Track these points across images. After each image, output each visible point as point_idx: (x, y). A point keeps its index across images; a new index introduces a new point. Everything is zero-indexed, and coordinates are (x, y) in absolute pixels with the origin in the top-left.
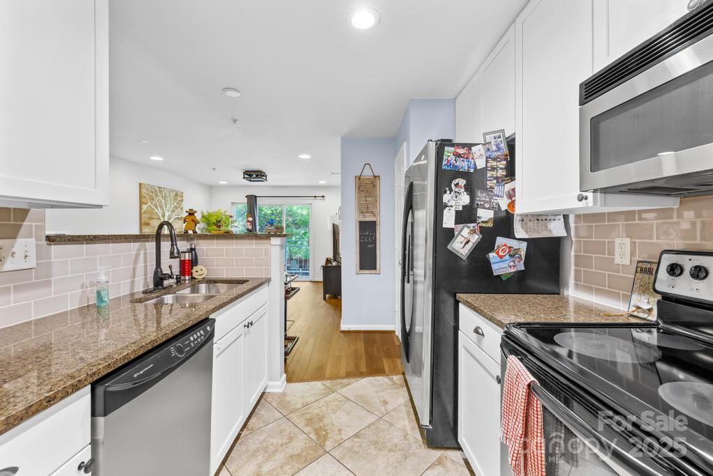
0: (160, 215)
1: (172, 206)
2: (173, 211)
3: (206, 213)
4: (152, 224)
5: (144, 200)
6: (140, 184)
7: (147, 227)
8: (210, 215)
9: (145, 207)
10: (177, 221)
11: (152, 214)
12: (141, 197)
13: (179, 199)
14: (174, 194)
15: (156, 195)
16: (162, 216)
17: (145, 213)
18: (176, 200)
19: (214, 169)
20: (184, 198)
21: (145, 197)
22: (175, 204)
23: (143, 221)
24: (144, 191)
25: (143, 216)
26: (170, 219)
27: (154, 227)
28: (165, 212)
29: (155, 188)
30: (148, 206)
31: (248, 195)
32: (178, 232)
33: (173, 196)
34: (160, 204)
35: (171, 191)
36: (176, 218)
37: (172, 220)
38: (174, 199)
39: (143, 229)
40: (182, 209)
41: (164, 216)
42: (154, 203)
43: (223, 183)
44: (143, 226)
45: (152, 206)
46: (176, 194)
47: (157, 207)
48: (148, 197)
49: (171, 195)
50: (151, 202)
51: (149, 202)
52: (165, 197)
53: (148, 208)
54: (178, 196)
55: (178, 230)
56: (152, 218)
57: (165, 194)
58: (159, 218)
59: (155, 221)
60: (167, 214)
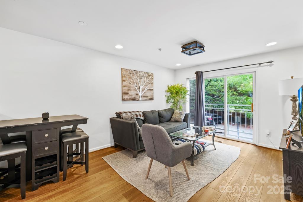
0: (136, 88)
1: (145, 83)
2: (146, 86)
3: (170, 86)
4: (130, 94)
5: (124, 79)
6: (122, 69)
7: (126, 95)
8: (173, 87)
9: (125, 83)
10: (149, 91)
11: (130, 87)
13: (150, 77)
14: (147, 75)
15: (133, 75)
17: (125, 86)
18: (148, 78)
21: (125, 77)
22: (148, 81)
23: (124, 92)
24: (124, 73)
25: (123, 88)
26: (143, 90)
27: (131, 95)
28: (140, 86)
29: (133, 71)
30: (127, 83)
31: (197, 72)
32: (150, 98)
33: (146, 76)
34: (136, 81)
35: (144, 73)
36: (148, 90)
37: (145, 91)
38: (146, 78)
39: (123, 96)
40: (152, 84)
41: (139, 88)
42: (132, 80)
43: (178, 65)
44: (123, 95)
45: (130, 82)
46: (148, 75)
47: (134, 83)
48: (127, 77)
49: (145, 76)
50: (130, 80)
51: (128, 80)
52: (140, 77)
53: (127, 84)
54: (150, 76)
55: (150, 97)
56: (130, 90)
57: (140, 75)
58: (136, 90)
59: (132, 91)
60: (141, 87)
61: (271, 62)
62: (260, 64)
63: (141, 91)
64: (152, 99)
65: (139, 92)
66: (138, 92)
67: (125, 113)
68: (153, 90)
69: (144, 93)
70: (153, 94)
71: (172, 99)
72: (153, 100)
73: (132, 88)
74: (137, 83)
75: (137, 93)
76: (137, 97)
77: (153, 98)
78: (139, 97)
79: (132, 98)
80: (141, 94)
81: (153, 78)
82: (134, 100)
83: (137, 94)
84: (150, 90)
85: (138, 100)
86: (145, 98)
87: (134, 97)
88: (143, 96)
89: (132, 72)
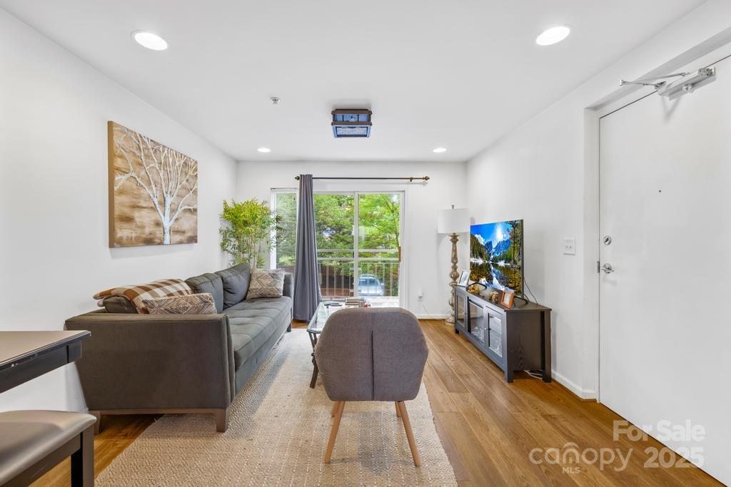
0: (156, 201)
1: (179, 186)
2: (182, 197)
4: (137, 220)
5: (119, 163)
6: (110, 124)
7: (125, 225)
9: (120, 179)
10: (188, 215)
11: (138, 196)
12: (112, 156)
13: (191, 172)
14: (182, 162)
15: (147, 156)
16: (160, 203)
17: (121, 192)
18: (186, 174)
19: (275, 100)
20: (199, 172)
21: (121, 157)
22: (184, 182)
23: (117, 212)
24: (118, 140)
25: (118, 199)
26: (173, 211)
27: (142, 227)
28: (165, 195)
29: (146, 140)
30: (128, 179)
31: (301, 175)
32: (189, 237)
33: (180, 166)
34: (156, 177)
35: (176, 155)
36: (185, 211)
37: (177, 213)
38: (179, 172)
39: (118, 230)
40: (195, 192)
41: (163, 203)
42: (143, 173)
43: (264, 150)
44: (117, 224)
45: (139, 180)
46: (185, 164)
47: (150, 184)
48: (130, 158)
49: (177, 164)
50: (138, 169)
51: (132, 169)
52: (165, 165)
53: (129, 184)
54: (189, 167)
55: (189, 234)
56: (138, 207)
57: (165, 157)
58: (154, 209)
59: (144, 212)
60: (169, 200)
61: (426, 178)
62: (411, 179)
63: (167, 212)
64: (193, 239)
65: (164, 215)
66: (162, 215)
67: (146, 289)
68: (195, 210)
69: (177, 219)
70: (196, 223)
71: (233, 239)
72: (196, 241)
73: (145, 201)
74: (159, 186)
75: (159, 219)
76: (159, 233)
77: (196, 236)
78: (164, 233)
79: (144, 236)
80: (167, 223)
81: (196, 176)
82: (149, 241)
83: (158, 224)
84: (190, 210)
85: (161, 243)
86: (178, 238)
87: (151, 234)
88: (174, 231)
89: (144, 142)
